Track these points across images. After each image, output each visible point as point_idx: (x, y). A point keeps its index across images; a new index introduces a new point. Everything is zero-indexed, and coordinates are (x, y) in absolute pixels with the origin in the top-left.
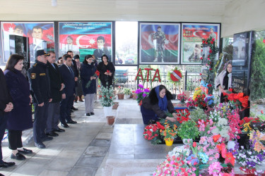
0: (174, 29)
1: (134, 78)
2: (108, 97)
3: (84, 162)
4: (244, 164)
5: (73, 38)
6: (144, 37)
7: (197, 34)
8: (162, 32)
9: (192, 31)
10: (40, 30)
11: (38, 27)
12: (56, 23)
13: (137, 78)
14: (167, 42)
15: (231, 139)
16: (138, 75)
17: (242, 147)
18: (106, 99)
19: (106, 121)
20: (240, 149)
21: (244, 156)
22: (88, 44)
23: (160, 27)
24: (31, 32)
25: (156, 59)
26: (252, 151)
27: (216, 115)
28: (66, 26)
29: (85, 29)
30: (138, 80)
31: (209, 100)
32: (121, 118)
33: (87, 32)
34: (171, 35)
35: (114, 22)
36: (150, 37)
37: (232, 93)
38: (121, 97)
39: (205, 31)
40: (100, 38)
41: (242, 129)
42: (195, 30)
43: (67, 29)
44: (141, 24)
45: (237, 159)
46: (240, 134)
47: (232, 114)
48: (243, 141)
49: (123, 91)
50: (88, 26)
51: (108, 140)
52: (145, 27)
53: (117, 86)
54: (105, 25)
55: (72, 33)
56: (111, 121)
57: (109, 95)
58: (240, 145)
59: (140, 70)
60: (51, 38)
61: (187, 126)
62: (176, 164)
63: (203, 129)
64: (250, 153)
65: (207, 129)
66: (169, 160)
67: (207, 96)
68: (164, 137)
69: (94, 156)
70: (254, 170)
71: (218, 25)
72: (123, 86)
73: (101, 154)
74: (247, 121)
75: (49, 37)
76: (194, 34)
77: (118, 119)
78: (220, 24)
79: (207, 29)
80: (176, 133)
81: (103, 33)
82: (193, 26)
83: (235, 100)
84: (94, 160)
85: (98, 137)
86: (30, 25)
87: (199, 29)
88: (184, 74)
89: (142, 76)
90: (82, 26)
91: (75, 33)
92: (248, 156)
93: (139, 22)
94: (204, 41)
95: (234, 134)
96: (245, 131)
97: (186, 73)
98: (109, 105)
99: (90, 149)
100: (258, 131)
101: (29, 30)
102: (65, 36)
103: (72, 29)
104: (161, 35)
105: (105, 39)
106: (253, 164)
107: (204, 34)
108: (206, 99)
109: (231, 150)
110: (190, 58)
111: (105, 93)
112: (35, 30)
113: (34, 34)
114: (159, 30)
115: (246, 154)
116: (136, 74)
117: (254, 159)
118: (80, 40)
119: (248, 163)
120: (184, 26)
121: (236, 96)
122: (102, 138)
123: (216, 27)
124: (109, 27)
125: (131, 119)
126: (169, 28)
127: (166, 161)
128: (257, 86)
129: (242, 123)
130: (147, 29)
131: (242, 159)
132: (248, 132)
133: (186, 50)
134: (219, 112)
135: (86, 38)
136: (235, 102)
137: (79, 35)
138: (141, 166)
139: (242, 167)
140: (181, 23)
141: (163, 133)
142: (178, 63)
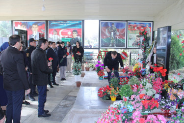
0: (122, 25)
1: (96, 57)
2: (77, 69)
3: (58, 110)
4: (164, 107)
5: (57, 31)
6: (103, 31)
7: (138, 28)
8: (114, 27)
9: (134, 27)
10: (36, 26)
11: (35, 24)
12: (47, 21)
13: (98, 57)
14: (118, 33)
15: (157, 93)
16: (99, 55)
17: (163, 97)
18: (76, 70)
19: (76, 85)
20: (162, 98)
21: (164, 103)
22: (67, 35)
23: (113, 24)
24: (31, 27)
25: (111, 45)
26: (169, 99)
27: (145, 81)
28: (53, 23)
29: (65, 25)
30: (99, 58)
31: (143, 72)
32: (85, 83)
33: (66, 27)
34: (120, 29)
35: (83, 21)
36: (107, 30)
37: (156, 67)
38: (88, 69)
39: (143, 27)
40: (74, 31)
41: (163, 87)
42: (136, 26)
43: (53, 25)
44: (101, 22)
45: (160, 104)
46: (162, 90)
47: (156, 81)
48: (164, 94)
49: (89, 65)
50: (67, 23)
51: (76, 97)
52: (103, 24)
53: (85, 62)
54: (77, 22)
55: (56, 28)
56: (79, 84)
57: (78, 68)
58: (162, 96)
59: (100, 52)
60: (43, 31)
61: (125, 88)
62: (113, 112)
63: (136, 91)
64: (167, 101)
65: (138, 90)
66: (109, 110)
67: (142, 69)
68: (110, 95)
69: (65, 107)
70: (169, 110)
71: (152, 23)
72: (89, 62)
73: (70, 106)
74: (166, 83)
75: (42, 30)
76: (136, 28)
77: (83, 83)
78: (153, 22)
79: (144, 25)
80: (118, 92)
81: (76, 28)
82: (135, 23)
83: (158, 72)
84: (65, 109)
85: (69, 95)
86: (31, 23)
87: (139, 25)
88: (129, 55)
89: (101, 56)
90: (63, 23)
91: (59, 27)
92: (166, 102)
93: (100, 21)
94: (140, 33)
95: (159, 90)
96: (165, 88)
97: (130, 54)
98: (78, 74)
99: (63, 102)
100: (172, 88)
101: (30, 26)
102: (52, 30)
103: (57, 25)
104: (114, 29)
105: (78, 32)
106: (169, 107)
107: (142, 28)
108: (141, 71)
109: (157, 99)
110: (133, 44)
111: (76, 66)
112: (34, 26)
113: (33, 29)
114: (113, 25)
115: (165, 101)
116: (97, 55)
117: (169, 104)
118: (62, 33)
119: (166, 107)
120: (129, 23)
121: (158, 69)
122: (72, 95)
123: (150, 24)
124: (80, 24)
125: (92, 84)
126: (119, 24)
127: (107, 110)
128: (172, 63)
129: (164, 83)
130: (105, 25)
131: (163, 104)
132: (167, 89)
133: (130, 39)
134: (147, 80)
135: (65, 31)
136: (157, 72)
137: (61, 29)
138: (93, 113)
139: (162, 109)
140: (127, 21)
141: (109, 93)
142: (125, 47)
